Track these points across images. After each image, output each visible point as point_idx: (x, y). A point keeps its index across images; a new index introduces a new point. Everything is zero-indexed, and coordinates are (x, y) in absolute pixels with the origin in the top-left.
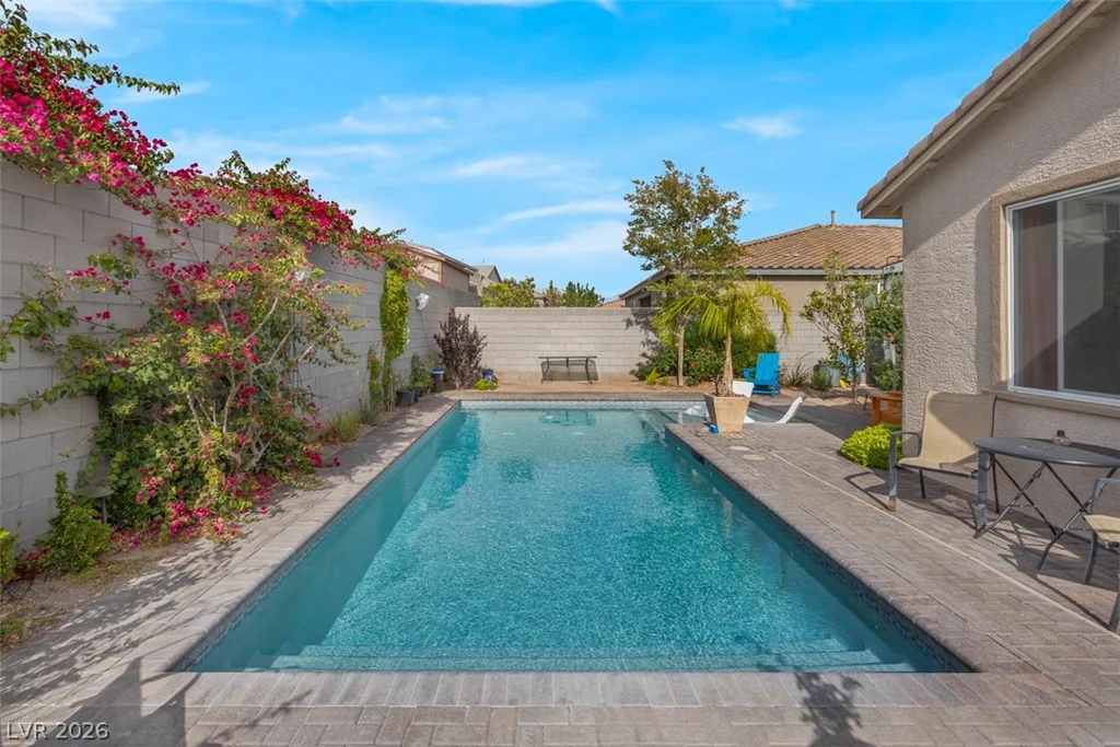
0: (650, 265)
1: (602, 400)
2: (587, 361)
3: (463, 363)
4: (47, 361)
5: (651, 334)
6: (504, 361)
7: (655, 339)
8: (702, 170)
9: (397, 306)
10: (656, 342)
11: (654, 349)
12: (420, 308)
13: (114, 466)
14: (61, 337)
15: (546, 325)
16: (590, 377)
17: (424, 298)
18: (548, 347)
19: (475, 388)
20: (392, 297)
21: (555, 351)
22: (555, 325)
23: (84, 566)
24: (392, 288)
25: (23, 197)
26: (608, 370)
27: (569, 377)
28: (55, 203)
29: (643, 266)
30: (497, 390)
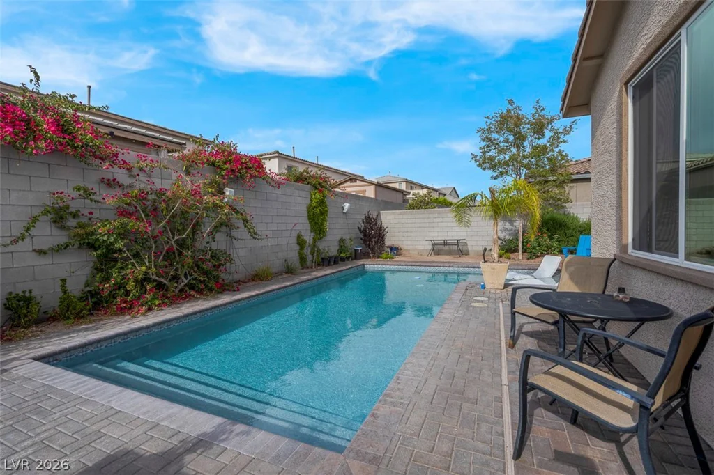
0: (497, 176)
1: (450, 267)
2: (458, 243)
3: (373, 243)
4: (65, 233)
5: (507, 224)
6: (409, 243)
7: (510, 227)
8: (538, 102)
9: (318, 210)
10: (512, 230)
11: (510, 235)
12: (345, 211)
13: (97, 279)
14: (72, 223)
15: (435, 220)
16: (463, 253)
17: (346, 206)
18: (436, 234)
19: (381, 258)
20: (314, 205)
21: (439, 236)
22: (441, 220)
23: (68, 318)
24: (314, 200)
25: (49, 164)
26: (474, 248)
27: (450, 253)
28: (66, 166)
29: (492, 177)
30: (395, 259)
